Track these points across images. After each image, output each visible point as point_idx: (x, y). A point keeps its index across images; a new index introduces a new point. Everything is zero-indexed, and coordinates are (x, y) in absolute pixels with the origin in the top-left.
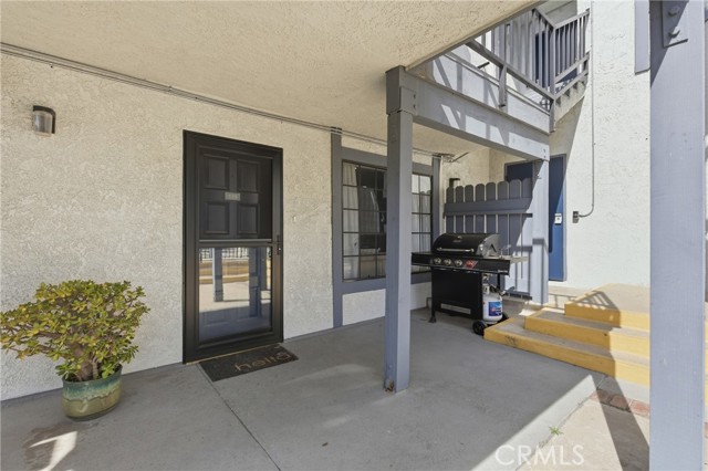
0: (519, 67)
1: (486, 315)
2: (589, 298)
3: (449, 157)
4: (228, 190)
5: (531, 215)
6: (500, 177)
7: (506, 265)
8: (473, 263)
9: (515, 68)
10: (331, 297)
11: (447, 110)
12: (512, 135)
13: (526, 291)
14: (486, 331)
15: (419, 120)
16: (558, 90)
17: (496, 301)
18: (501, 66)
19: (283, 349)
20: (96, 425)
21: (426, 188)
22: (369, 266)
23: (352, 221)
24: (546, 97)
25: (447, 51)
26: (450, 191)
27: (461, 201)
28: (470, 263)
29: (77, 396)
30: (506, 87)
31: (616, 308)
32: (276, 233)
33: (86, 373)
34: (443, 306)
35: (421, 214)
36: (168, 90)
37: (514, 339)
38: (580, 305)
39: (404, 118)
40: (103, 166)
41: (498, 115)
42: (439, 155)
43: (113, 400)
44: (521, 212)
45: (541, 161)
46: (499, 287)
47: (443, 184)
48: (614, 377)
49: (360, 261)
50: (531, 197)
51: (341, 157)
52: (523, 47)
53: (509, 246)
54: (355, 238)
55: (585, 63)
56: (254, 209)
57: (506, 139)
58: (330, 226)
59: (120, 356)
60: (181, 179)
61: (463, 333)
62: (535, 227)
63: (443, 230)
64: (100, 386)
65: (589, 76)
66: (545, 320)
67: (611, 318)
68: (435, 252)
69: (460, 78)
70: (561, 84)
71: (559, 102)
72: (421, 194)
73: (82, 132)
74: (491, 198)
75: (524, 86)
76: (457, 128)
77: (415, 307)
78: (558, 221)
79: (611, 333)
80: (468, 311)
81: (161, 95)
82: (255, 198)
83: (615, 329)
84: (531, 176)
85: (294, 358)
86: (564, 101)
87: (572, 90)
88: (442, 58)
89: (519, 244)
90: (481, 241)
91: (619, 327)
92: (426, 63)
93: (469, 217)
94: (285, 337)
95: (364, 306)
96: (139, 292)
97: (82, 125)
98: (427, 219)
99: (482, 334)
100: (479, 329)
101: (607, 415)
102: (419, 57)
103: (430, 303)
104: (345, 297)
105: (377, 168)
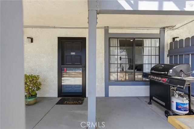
1: (174, 109)
7: (183, 82)
8: (165, 80)
27: (177, 48)
32: (83, 64)
34: (154, 98)
36: (54, 27)
40: (41, 49)
42: (164, 28)
51: (109, 37)
60: (57, 50)
80: (164, 104)
90: (172, 68)
100: (168, 114)
103: (149, 95)
104: (110, 87)
105: (126, 38)
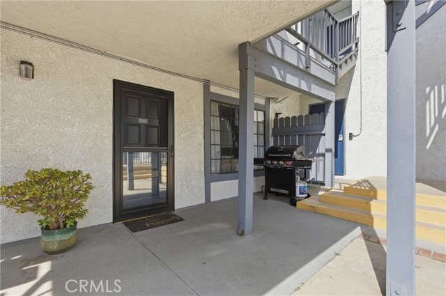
0: (317, 44)
1: (298, 194)
2: (359, 183)
3: (275, 100)
4: (140, 117)
5: (324, 135)
6: (306, 112)
7: (310, 163)
8: (290, 163)
9: (315, 45)
10: (204, 184)
11: (275, 69)
12: (313, 86)
13: (322, 180)
14: (298, 203)
15: (258, 75)
16: (340, 60)
17: (303, 185)
18: (306, 44)
19: (174, 215)
20: (63, 256)
21: (261, 119)
22: (227, 166)
23: (216, 138)
24: (333, 63)
25: (275, 34)
26: (276, 120)
27: (283, 126)
28: (288, 163)
29: (51, 239)
30: (310, 56)
31: (374, 188)
32: (170, 144)
33: (56, 225)
34: (272, 189)
35: (258, 134)
36: (104, 54)
37: (314, 208)
38: (354, 187)
39: (250, 73)
40: (63, 100)
41: (305, 73)
42: (269, 99)
43: (72, 242)
44: (319, 132)
45: (331, 102)
46: (305, 177)
47: (272, 117)
48: (372, 227)
49: (221, 163)
50: (324, 124)
51: (209, 98)
52: (320, 33)
53: (311, 153)
54: (218, 149)
55: (357, 44)
56: (156, 129)
57: (309, 87)
58: (203, 140)
59: (77, 215)
60: (112, 109)
61: (284, 205)
62: (327, 142)
63: (271, 144)
64: (65, 233)
65: (359, 52)
66: (333, 196)
67: (372, 194)
68: (267, 157)
69: (283, 50)
70: (343, 56)
71: (341, 66)
72: (258, 122)
73: (50, 78)
74: (300, 125)
75: (321, 57)
76: (281, 80)
77: (255, 191)
78: (340, 139)
79: (371, 202)
80: (287, 192)
81: (100, 57)
82: (156, 122)
83: (374, 200)
84: (324, 111)
85: (181, 220)
86: (344, 66)
87: (349, 60)
88: (272, 37)
89: (317, 152)
90: (295, 149)
91: (376, 199)
92: (262, 41)
93: (288, 136)
94: (176, 208)
95: (224, 190)
96: (88, 176)
97: (51, 74)
98: (262, 138)
99: (295, 205)
100: (293, 202)
101: (368, 246)
102: (259, 36)
103: (264, 189)
104: (212, 184)
105: (231, 105)
